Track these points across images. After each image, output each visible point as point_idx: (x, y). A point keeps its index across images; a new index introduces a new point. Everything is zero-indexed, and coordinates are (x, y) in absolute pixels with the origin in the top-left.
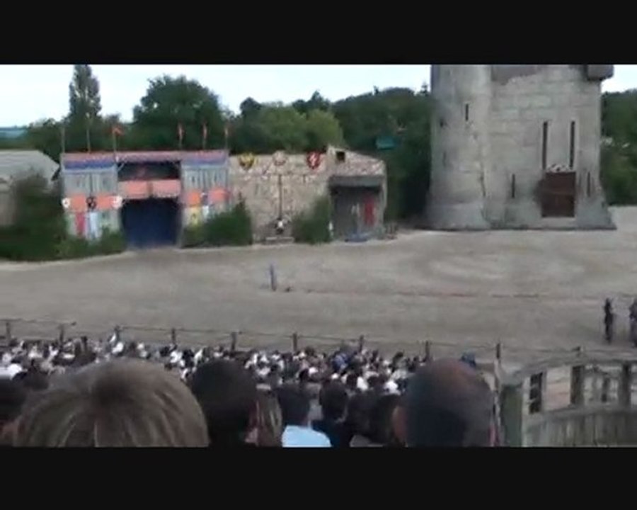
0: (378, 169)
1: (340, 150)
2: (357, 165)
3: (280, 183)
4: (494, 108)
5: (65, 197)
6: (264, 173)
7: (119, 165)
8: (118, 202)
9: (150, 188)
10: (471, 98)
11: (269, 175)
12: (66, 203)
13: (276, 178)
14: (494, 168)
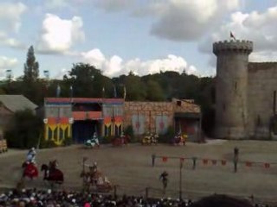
0: (197, 110)
1: (178, 100)
2: (187, 107)
3: (150, 115)
4: (249, 83)
5: (46, 118)
6: (142, 110)
7: (73, 104)
8: (71, 121)
9: (87, 115)
10: (238, 78)
11: (144, 111)
12: (46, 121)
13: (148, 112)
14: (249, 111)
